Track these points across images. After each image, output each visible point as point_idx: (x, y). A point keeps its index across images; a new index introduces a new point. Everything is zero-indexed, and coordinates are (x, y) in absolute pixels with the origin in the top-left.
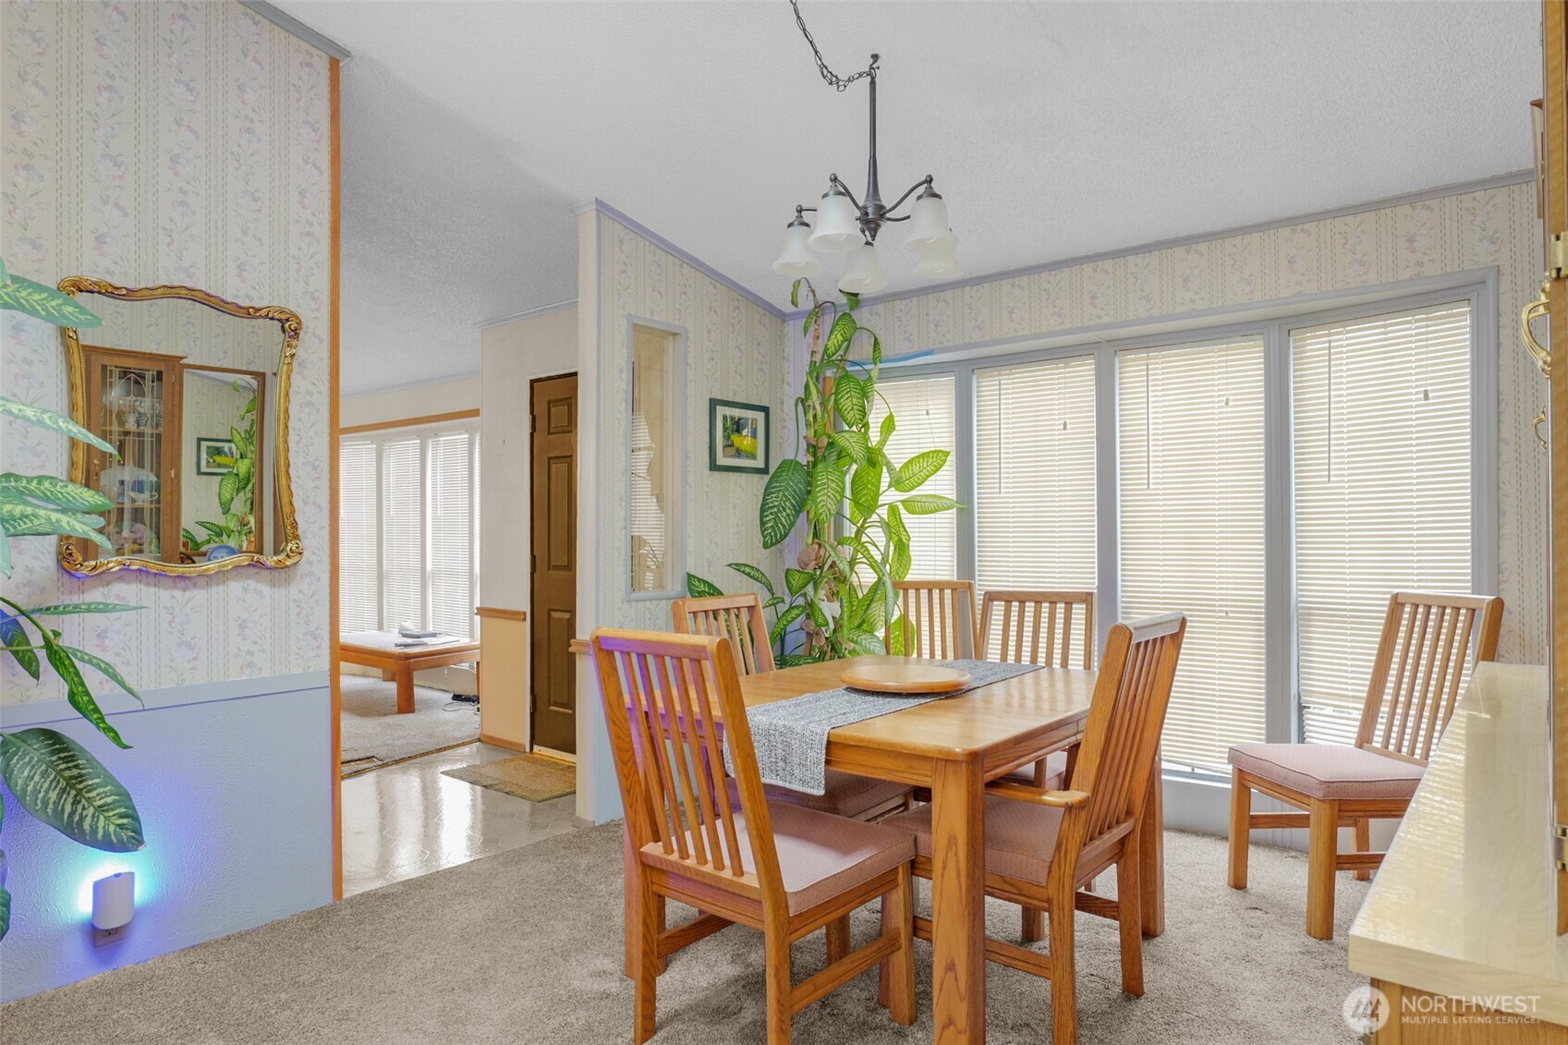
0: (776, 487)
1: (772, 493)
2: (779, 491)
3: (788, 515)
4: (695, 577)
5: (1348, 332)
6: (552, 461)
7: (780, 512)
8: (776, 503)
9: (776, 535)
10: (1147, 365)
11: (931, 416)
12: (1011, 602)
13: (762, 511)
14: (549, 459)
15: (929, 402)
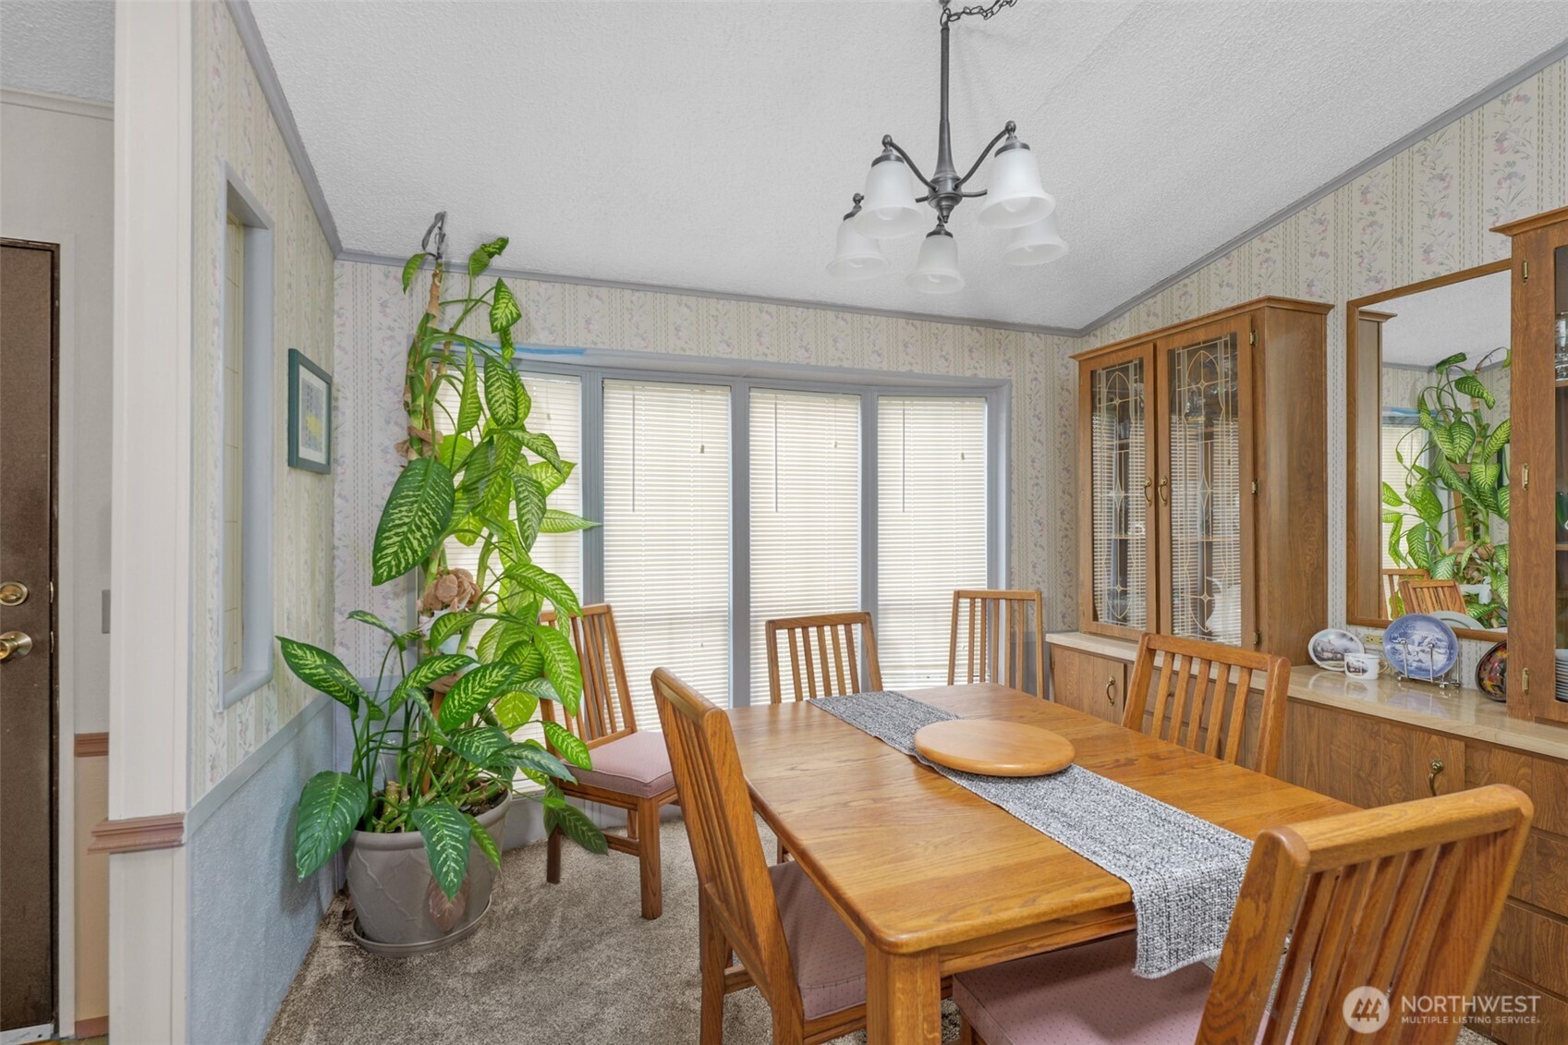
0: (408, 496)
1: (401, 505)
2: (412, 503)
3: (424, 537)
4: (292, 642)
5: (914, 405)
7: (412, 531)
8: (407, 520)
9: (398, 566)
11: (552, 422)
12: (793, 629)
13: (381, 530)
15: (550, 406)
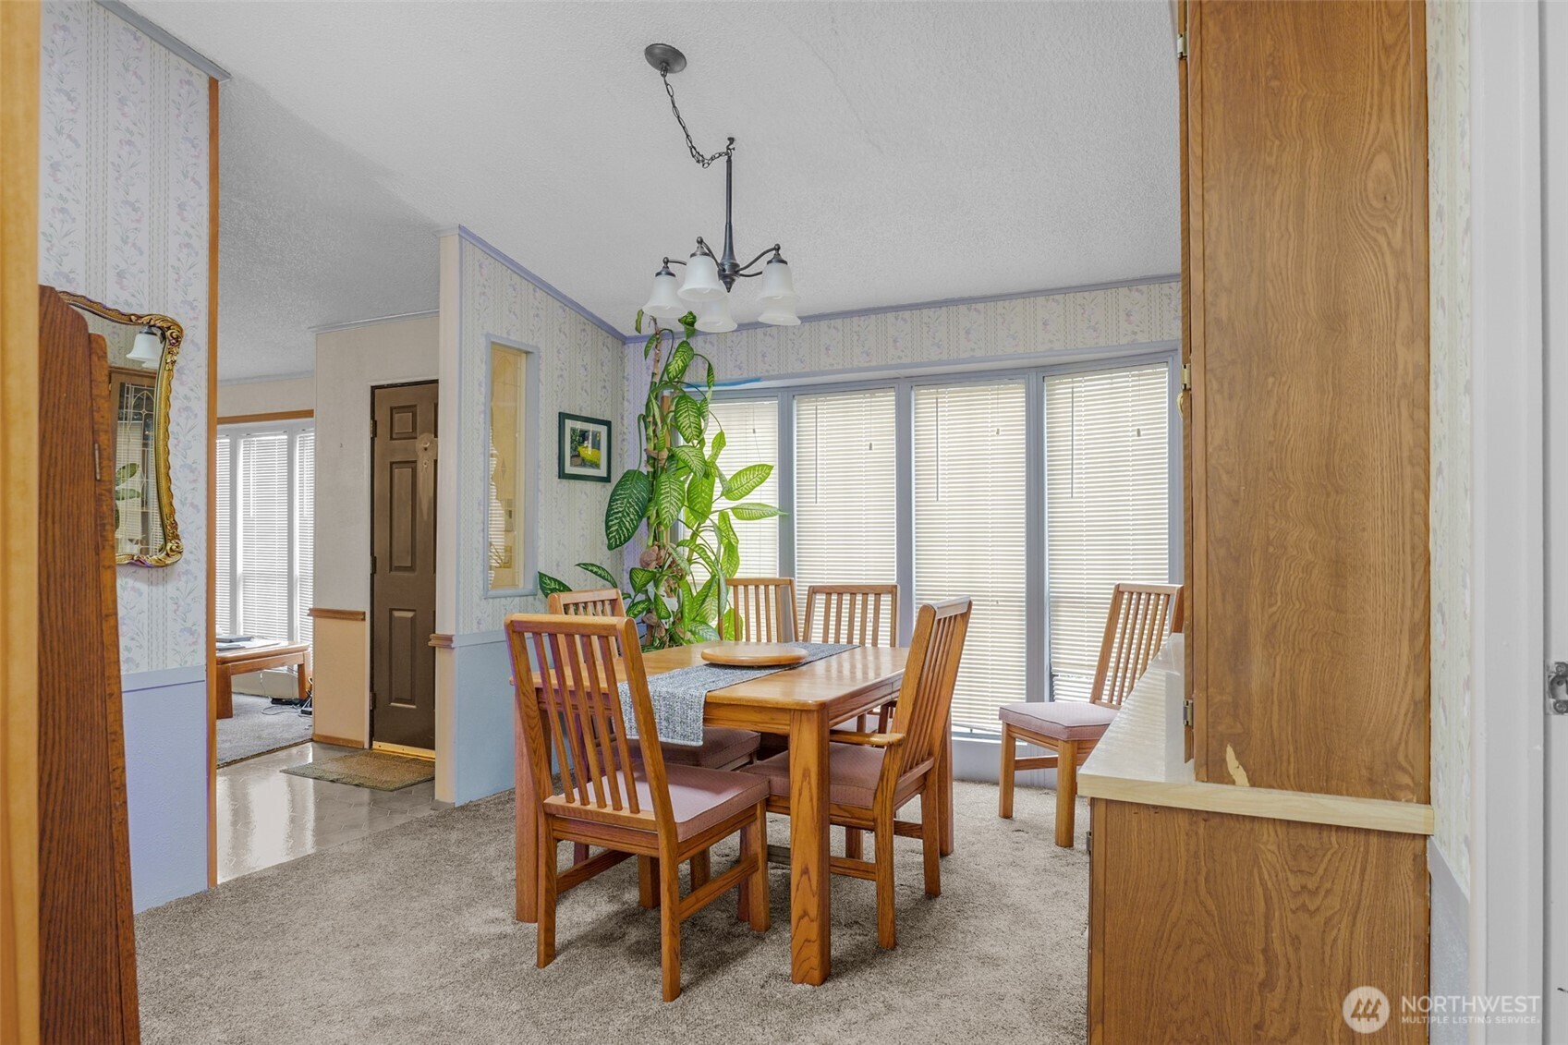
0: (621, 494)
1: (617, 500)
2: (624, 498)
3: (631, 520)
4: (545, 576)
5: (1085, 381)
6: (394, 466)
7: (625, 517)
8: (621, 509)
9: (620, 538)
10: (937, 399)
11: (757, 435)
12: (831, 594)
13: (608, 516)
14: (392, 464)
15: (756, 422)
